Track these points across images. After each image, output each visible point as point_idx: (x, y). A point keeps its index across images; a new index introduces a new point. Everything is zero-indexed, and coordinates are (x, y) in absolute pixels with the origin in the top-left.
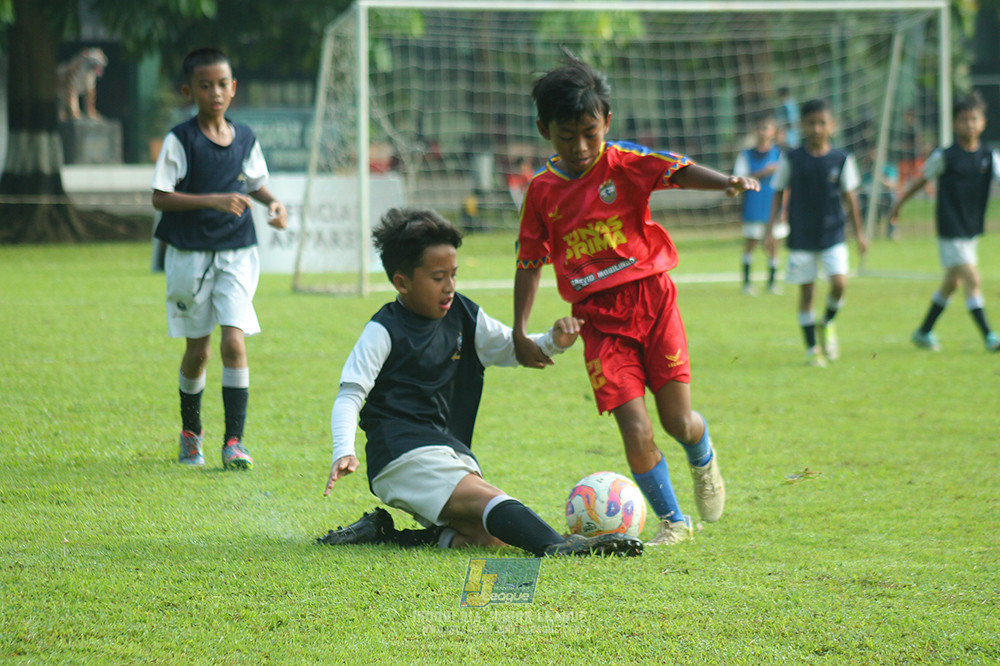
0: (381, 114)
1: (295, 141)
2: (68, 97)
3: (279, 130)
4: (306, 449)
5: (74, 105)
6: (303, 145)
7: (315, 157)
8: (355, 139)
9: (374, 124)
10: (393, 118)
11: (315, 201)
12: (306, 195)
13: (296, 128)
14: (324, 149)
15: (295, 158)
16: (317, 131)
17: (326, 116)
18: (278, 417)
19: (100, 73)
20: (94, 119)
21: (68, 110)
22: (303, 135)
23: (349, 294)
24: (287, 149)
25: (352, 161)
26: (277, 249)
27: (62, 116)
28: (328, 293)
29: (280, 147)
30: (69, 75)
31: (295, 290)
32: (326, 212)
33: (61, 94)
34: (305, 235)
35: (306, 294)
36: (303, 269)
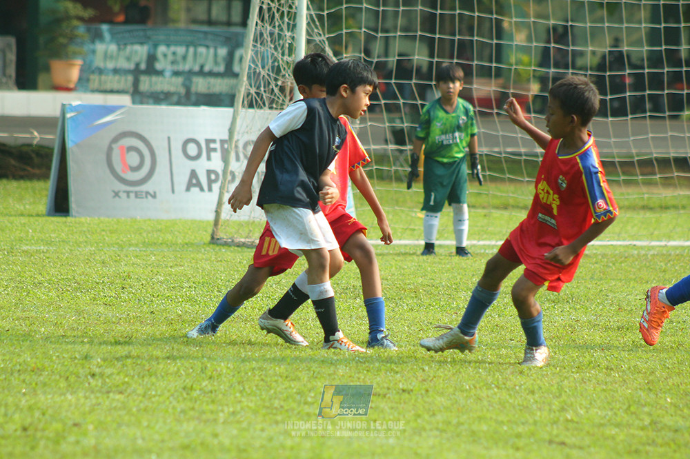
0: (323, 37)
1: (221, 68)
3: (202, 50)
6: (230, 73)
7: (244, 86)
12: (231, 131)
13: (223, 52)
14: (254, 76)
15: (219, 86)
16: (247, 53)
17: (259, 38)
18: (188, 389)
22: (230, 59)
24: (211, 74)
26: (195, 190)
29: (201, 72)
31: (214, 240)
34: (229, 178)
35: (226, 244)
36: (224, 215)
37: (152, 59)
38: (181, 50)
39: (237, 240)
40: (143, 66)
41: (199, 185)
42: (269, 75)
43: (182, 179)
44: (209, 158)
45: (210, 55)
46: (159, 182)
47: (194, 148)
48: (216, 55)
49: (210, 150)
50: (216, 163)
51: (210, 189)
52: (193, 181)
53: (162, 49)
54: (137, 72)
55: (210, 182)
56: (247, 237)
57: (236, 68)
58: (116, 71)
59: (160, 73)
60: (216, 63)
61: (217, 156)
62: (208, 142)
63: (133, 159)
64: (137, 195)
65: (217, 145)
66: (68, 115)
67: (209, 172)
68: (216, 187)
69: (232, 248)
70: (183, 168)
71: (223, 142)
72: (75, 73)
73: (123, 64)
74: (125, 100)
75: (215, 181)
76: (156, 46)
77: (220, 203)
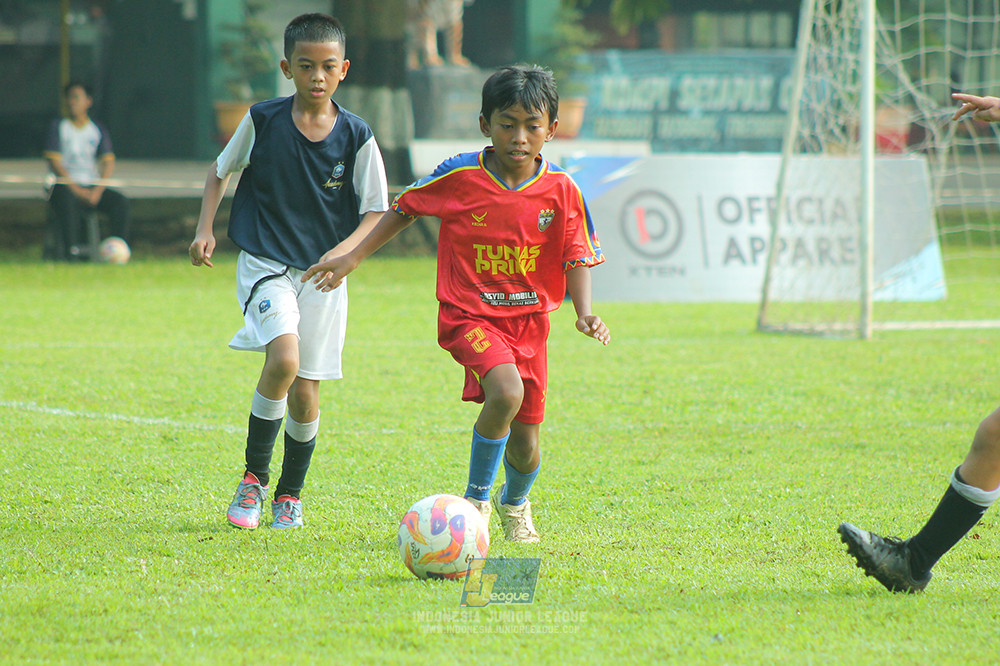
0: (895, 61)
1: (764, 104)
2: (422, 32)
3: (739, 82)
4: (778, 570)
5: (432, 46)
6: (776, 109)
7: (794, 126)
8: (856, 98)
9: (884, 74)
10: (912, 66)
11: (793, 194)
12: (780, 186)
13: (766, 82)
14: (807, 112)
15: (764, 127)
16: (798, 86)
17: (812, 64)
20: (461, 67)
21: (422, 55)
22: (775, 93)
23: (844, 333)
24: (753, 112)
25: (851, 133)
26: (735, 263)
27: (412, 63)
28: (812, 333)
29: (739, 111)
31: (761, 327)
32: (809, 210)
33: (411, 29)
34: (778, 245)
35: (777, 332)
36: (773, 295)
37: (674, 95)
38: (711, 82)
39: (790, 328)
40: (664, 104)
41: (740, 256)
42: (826, 113)
43: (718, 249)
44: (752, 220)
45: (750, 88)
46: (688, 254)
47: (733, 210)
48: (758, 89)
49: (753, 211)
50: (761, 227)
51: (754, 260)
52: (732, 251)
53: (687, 82)
54: (655, 113)
55: (755, 252)
57: (784, 103)
58: (630, 112)
59: (685, 113)
60: (758, 96)
61: (762, 219)
62: (751, 200)
63: (654, 225)
64: (661, 271)
65: (761, 204)
67: (753, 240)
68: (762, 258)
69: (787, 338)
70: (719, 235)
71: (769, 200)
72: (576, 117)
73: (639, 102)
74: (642, 149)
75: (762, 250)
76: (679, 77)
77: (767, 280)
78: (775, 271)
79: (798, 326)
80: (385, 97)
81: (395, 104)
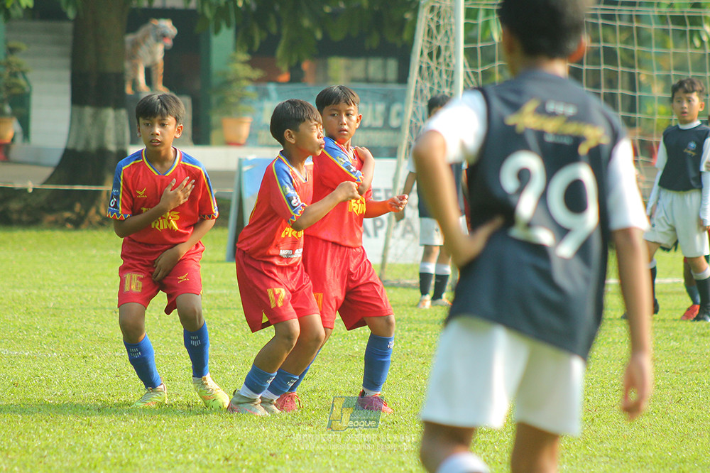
1: (379, 123)
2: (135, 68)
5: (141, 78)
6: (387, 127)
7: (405, 139)
12: (395, 181)
13: (380, 107)
14: (416, 130)
15: (379, 139)
16: (408, 109)
19: (169, 43)
21: (135, 84)
22: (387, 114)
24: (370, 128)
27: (129, 90)
30: (136, 45)
33: (127, 65)
34: (394, 224)
35: (393, 286)
36: (390, 259)
39: (402, 282)
45: (370, 112)
48: (374, 111)
51: (376, 235)
55: (376, 229)
56: (412, 279)
57: (394, 122)
60: (375, 118)
65: (382, 195)
66: (245, 168)
68: (382, 233)
69: (400, 289)
71: (387, 191)
72: (245, 130)
75: (381, 226)
77: (386, 248)
78: (392, 242)
79: (408, 282)
80: (109, 114)
81: (116, 118)
